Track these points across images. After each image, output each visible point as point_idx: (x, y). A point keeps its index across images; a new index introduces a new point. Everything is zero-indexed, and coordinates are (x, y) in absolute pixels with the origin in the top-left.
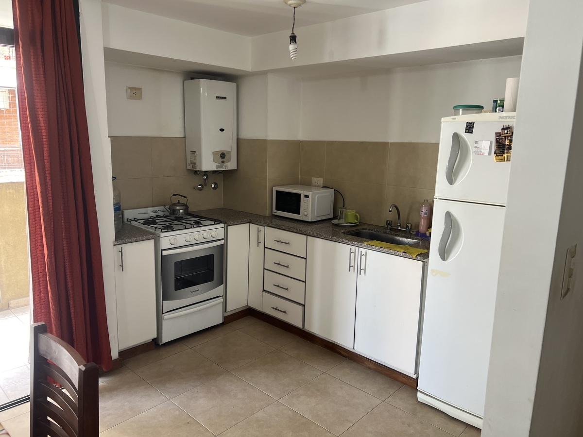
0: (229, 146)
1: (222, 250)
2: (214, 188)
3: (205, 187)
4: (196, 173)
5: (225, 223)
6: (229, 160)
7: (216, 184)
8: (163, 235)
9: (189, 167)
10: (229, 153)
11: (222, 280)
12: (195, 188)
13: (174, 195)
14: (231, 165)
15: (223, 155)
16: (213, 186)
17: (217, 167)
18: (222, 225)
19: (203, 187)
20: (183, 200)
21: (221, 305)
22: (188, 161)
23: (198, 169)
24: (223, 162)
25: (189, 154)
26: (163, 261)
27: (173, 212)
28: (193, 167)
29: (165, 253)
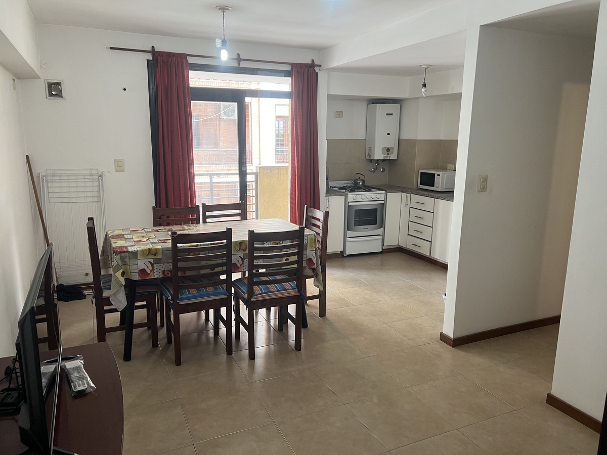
0: (393, 143)
1: (383, 206)
2: (382, 171)
3: (376, 171)
4: (371, 161)
5: (385, 191)
6: (392, 153)
7: (383, 169)
8: (349, 193)
9: (367, 158)
10: (393, 148)
11: (382, 225)
12: (370, 171)
13: (357, 174)
14: (393, 156)
15: (388, 150)
16: (382, 170)
17: (384, 157)
18: (384, 192)
19: (375, 170)
20: (362, 177)
21: (381, 240)
22: (367, 154)
23: (372, 158)
24: (388, 154)
25: (367, 149)
26: (349, 208)
27: (356, 183)
28: (370, 157)
29: (350, 204)
